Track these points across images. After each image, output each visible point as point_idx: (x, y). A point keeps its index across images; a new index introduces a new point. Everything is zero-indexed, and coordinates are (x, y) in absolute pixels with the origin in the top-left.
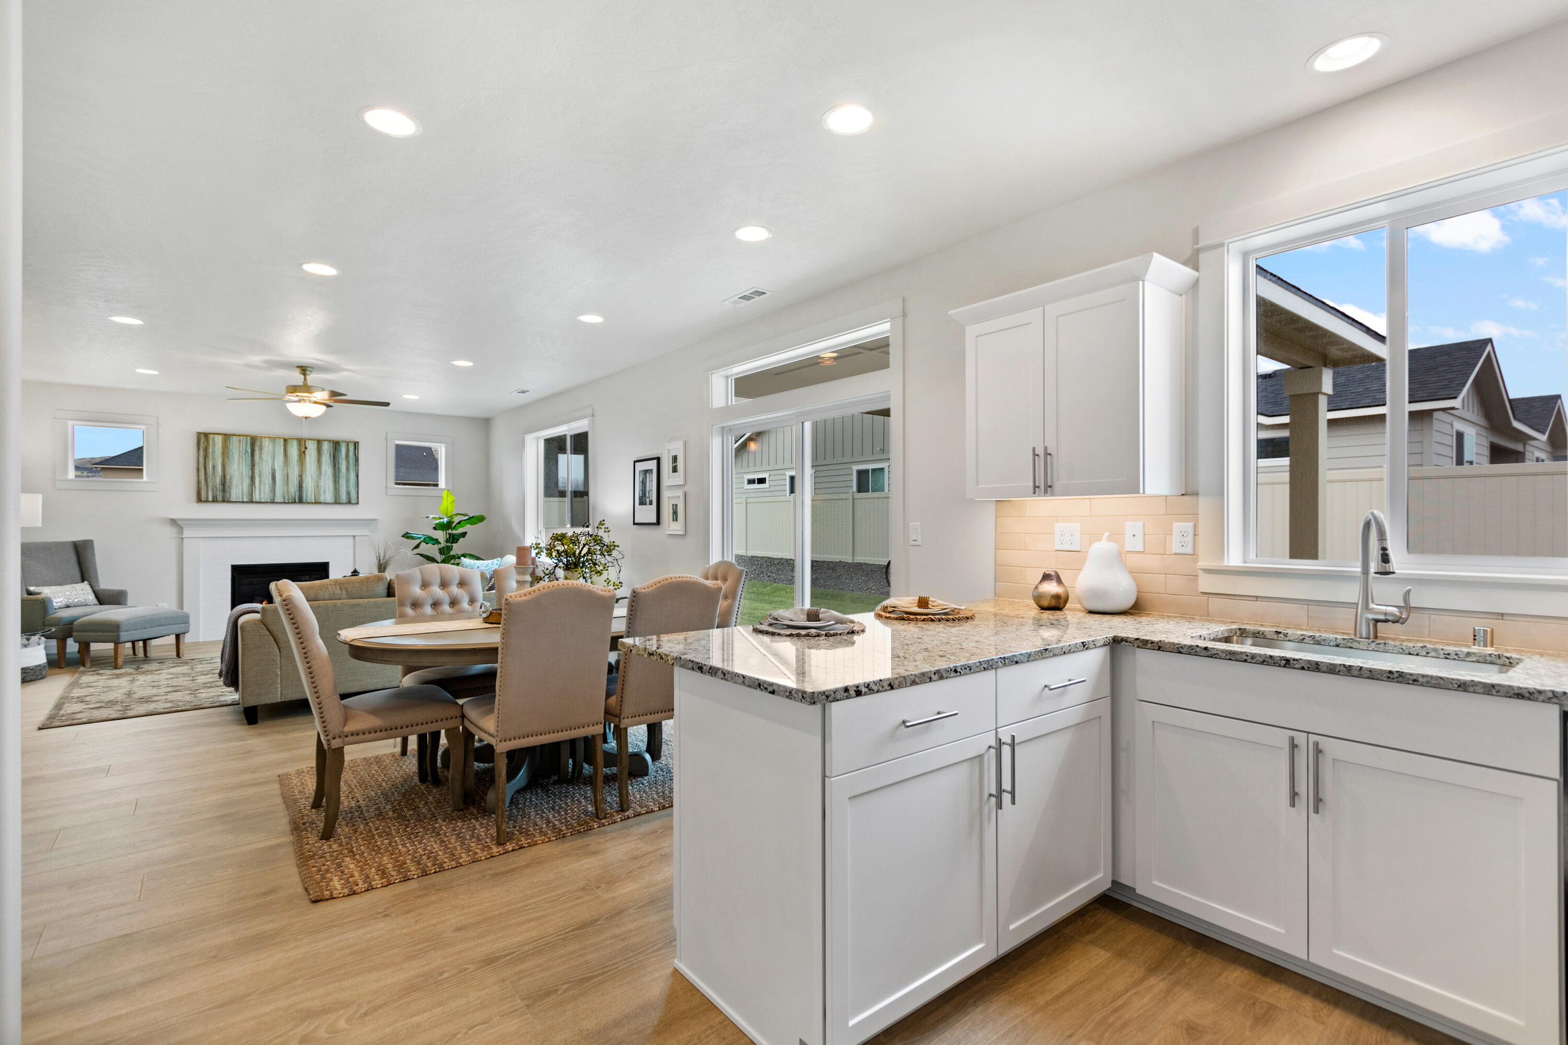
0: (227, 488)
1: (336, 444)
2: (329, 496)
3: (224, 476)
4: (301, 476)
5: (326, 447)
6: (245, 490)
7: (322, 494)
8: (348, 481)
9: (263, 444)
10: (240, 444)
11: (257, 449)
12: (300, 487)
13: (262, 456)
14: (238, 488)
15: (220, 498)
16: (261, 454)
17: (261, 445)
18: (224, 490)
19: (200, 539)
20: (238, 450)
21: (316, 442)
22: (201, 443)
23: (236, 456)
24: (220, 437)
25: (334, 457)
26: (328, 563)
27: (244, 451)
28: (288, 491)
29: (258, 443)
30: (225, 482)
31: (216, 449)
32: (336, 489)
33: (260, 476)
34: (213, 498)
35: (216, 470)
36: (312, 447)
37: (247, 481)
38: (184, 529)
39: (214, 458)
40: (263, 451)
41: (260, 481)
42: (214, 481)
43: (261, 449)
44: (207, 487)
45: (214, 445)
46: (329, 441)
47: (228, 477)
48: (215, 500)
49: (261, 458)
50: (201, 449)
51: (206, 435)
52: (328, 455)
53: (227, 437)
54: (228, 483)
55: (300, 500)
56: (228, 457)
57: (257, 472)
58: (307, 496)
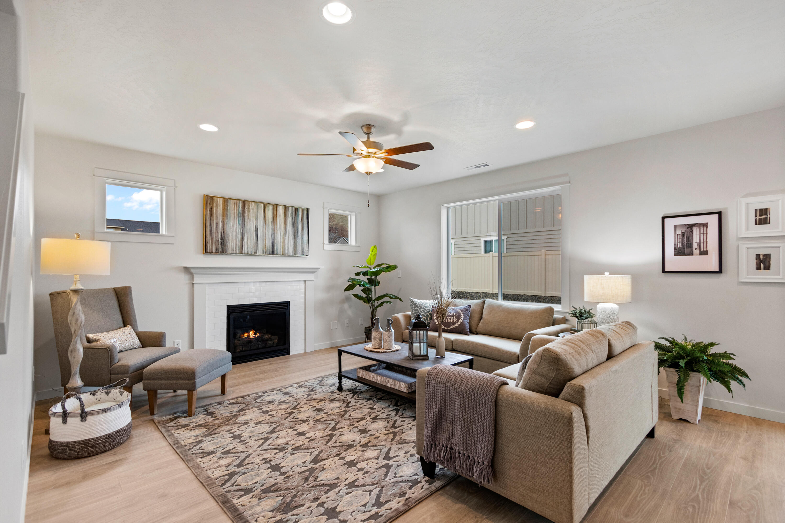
0: (225, 242)
1: (296, 210)
2: (290, 250)
3: (223, 232)
4: (274, 234)
5: (290, 211)
6: (238, 244)
7: (287, 249)
8: (302, 238)
9: (250, 207)
10: (235, 206)
11: (246, 210)
12: (273, 242)
13: (249, 217)
14: (233, 244)
15: (220, 250)
16: (248, 215)
17: (249, 208)
18: (223, 244)
19: (207, 285)
20: (233, 210)
21: (283, 207)
22: (208, 204)
23: (232, 216)
24: (222, 199)
25: (294, 220)
26: (289, 302)
27: (237, 212)
28: (265, 246)
29: (247, 207)
30: (224, 237)
31: (218, 210)
32: (295, 244)
33: (248, 233)
34: (216, 250)
35: (218, 227)
36: (281, 211)
37: (239, 237)
38: (195, 276)
39: (217, 217)
40: (250, 213)
41: (248, 237)
42: (217, 237)
43: (249, 211)
44: (212, 241)
45: (217, 207)
46: (292, 207)
47: (226, 233)
48: (217, 252)
49: (248, 218)
50: (208, 210)
51: (212, 198)
52: (291, 218)
53: (226, 200)
54: (226, 238)
55: (272, 252)
56: (227, 217)
57: (245, 229)
58: (277, 250)
